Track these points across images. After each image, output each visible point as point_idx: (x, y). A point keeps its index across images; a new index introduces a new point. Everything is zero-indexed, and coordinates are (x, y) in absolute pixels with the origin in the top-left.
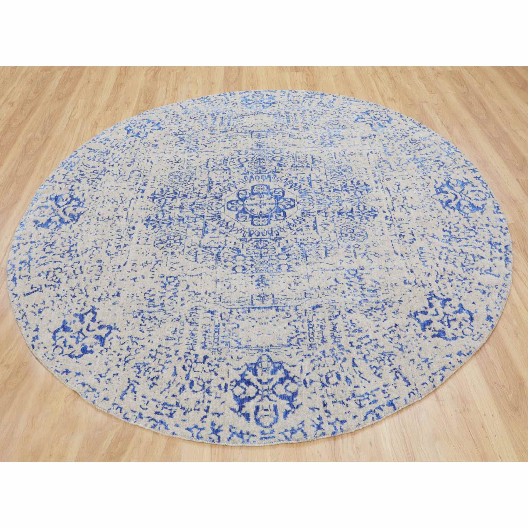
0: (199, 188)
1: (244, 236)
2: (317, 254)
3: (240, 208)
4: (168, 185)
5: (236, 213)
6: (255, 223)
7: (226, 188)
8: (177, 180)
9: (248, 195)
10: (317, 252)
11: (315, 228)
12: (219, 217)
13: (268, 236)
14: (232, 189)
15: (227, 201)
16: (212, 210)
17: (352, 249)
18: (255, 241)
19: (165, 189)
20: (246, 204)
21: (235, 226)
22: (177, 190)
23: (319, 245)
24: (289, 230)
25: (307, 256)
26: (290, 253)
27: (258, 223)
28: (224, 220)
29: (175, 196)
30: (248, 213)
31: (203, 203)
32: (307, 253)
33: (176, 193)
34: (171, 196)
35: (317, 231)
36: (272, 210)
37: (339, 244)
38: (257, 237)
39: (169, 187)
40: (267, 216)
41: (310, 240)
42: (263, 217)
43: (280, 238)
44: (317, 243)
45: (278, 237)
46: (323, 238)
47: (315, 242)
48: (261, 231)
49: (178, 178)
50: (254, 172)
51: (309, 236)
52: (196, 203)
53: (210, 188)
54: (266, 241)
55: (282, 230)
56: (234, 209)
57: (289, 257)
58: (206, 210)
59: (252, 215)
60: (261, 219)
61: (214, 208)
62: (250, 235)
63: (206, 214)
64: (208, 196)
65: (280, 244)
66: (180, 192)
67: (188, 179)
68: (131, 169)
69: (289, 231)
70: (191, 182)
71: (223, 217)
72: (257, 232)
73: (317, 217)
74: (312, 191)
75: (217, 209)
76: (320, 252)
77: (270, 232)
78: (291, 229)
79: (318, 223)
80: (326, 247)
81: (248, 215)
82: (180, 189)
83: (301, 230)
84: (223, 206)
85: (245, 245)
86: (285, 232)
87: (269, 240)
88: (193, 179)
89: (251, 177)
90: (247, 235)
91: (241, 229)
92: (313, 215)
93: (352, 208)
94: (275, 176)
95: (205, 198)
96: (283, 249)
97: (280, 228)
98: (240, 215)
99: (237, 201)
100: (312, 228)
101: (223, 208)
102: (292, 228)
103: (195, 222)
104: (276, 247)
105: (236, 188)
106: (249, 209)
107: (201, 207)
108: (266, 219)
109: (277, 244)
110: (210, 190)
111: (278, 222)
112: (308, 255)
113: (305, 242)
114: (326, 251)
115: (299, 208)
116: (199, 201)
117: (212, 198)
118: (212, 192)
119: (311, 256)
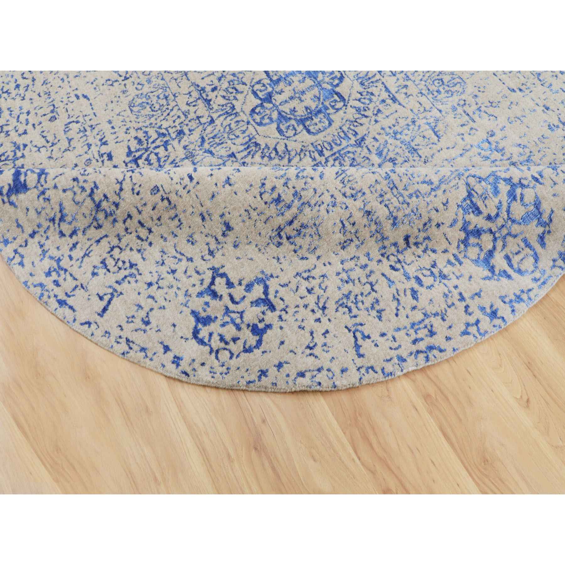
0: (192, 109)
1: (314, 159)
2: (426, 140)
3: (275, 115)
4: (140, 125)
5: (274, 125)
6: (311, 128)
7: (231, 90)
8: (148, 111)
9: (270, 89)
10: (424, 137)
11: (394, 100)
12: (257, 144)
13: (344, 143)
14: (240, 87)
15: (248, 111)
16: (238, 137)
17: (460, 110)
18: (335, 160)
19: (141, 135)
20: (278, 104)
21: (289, 148)
22: (160, 127)
23: (417, 124)
24: (364, 119)
25: (415, 150)
26: (391, 155)
27: (317, 128)
29: (165, 139)
30: (290, 119)
31: (215, 132)
32: (413, 144)
33: (164, 135)
34: (158, 143)
35: (400, 104)
36: (319, 99)
37: (440, 111)
38: (332, 153)
39: (144, 129)
40: (320, 112)
41: (402, 122)
42: (316, 115)
43: (363, 139)
44: (414, 122)
45: (359, 137)
46: (415, 111)
47: (409, 121)
48: (329, 139)
49: (148, 107)
51: (396, 115)
52: (206, 138)
53: (208, 101)
54: (349, 152)
55: (356, 124)
56: (266, 121)
58: (229, 142)
59: (298, 118)
60: (316, 120)
61: (238, 133)
62: (321, 153)
63: (234, 149)
64: (215, 116)
65: (370, 147)
66: (166, 129)
67: (164, 102)
68: (59, 124)
69: (364, 120)
70: (172, 104)
71: (260, 140)
72: (325, 144)
73: (384, 80)
75: (244, 132)
76: (425, 134)
77: (342, 135)
78: (366, 117)
79: (393, 90)
80: (429, 124)
81: (293, 122)
82: (165, 124)
83: (379, 111)
84: (248, 123)
86: (361, 125)
87: (350, 149)
88: (171, 97)
90: (316, 155)
91: (302, 150)
92: (377, 81)
95: (212, 121)
96: (380, 154)
97: (352, 122)
98: (283, 127)
99: (261, 105)
100: (389, 101)
101: (250, 126)
102: (366, 113)
104: (367, 155)
105: (244, 84)
106: (288, 111)
107: (217, 140)
108: (321, 116)
109: (366, 150)
110: (209, 105)
111: (341, 112)
112: (415, 147)
113: (397, 128)
114: (433, 130)
115: (352, 78)
116: (207, 131)
117: (222, 118)
118: (215, 107)
119: (420, 147)
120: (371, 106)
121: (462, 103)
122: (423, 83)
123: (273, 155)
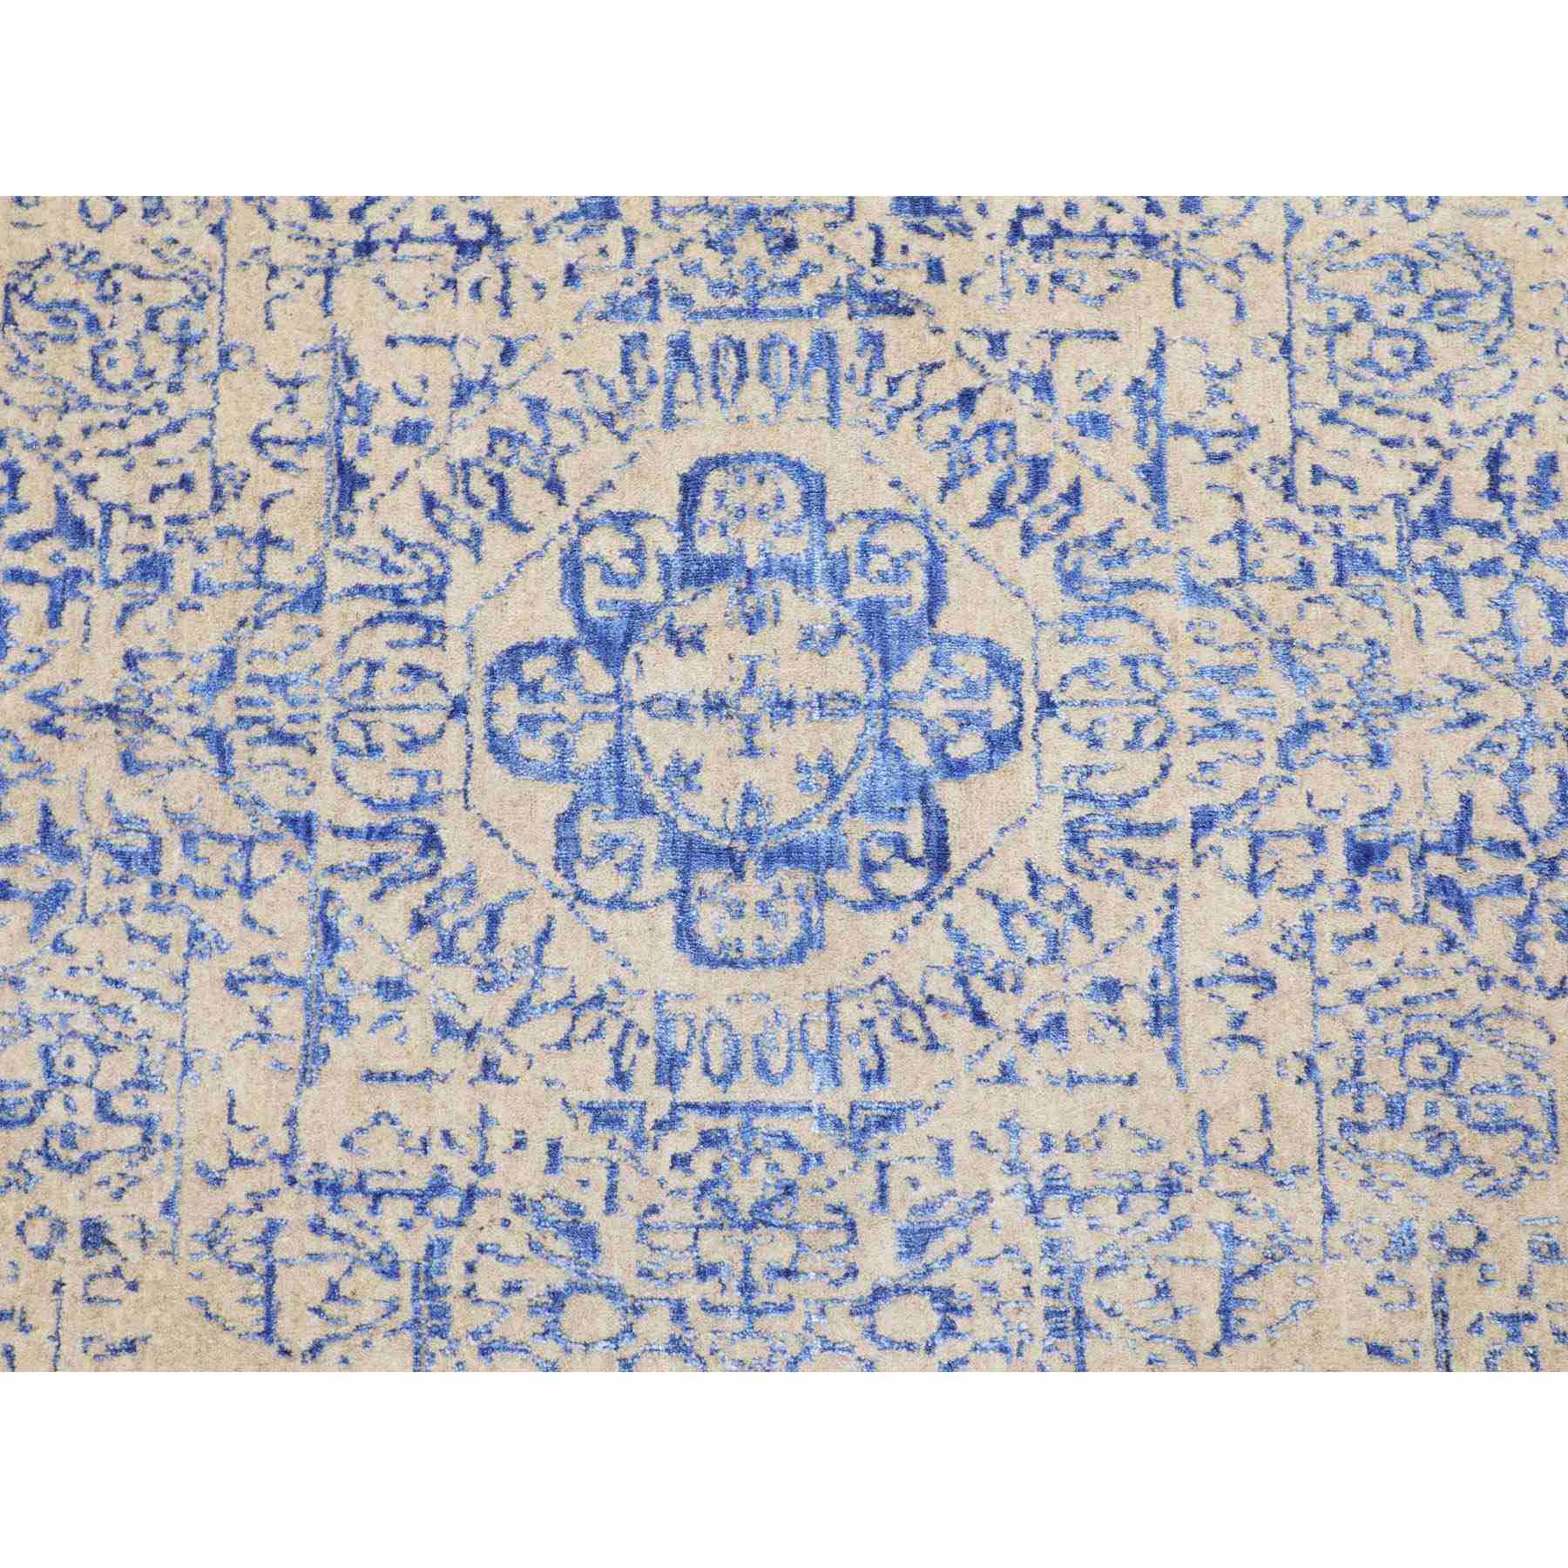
0: (265, 480)
1: (621, 1079)
2: (1163, 1310)
3: (591, 746)
5: (557, 798)
6: (711, 925)
7: (479, 485)
8: (69, 362)
9: (650, 592)
10: (1163, 1291)
11: (1163, 1016)
12: (431, 842)
13: (802, 1085)
14: (528, 498)
15: (488, 652)
16: (373, 750)
17: (1421, 1272)
18: (707, 1140)
20: (639, 696)
21: (551, 956)
22: (83, 484)
23: (1180, 1204)
24: (965, 1022)
25: (1081, 1325)
26: (961, 1277)
27: (731, 930)
28: (467, 879)
29: (75, 559)
30: (646, 807)
31: (298, 665)
32: (1091, 1290)
33: (79, 533)
34: (36, 559)
35: (1172, 1056)
36: (835, 787)
37: (1331, 1213)
38: (713, 1094)
40: (791, 855)
41: (1120, 1154)
42: (769, 860)
43: (889, 1120)
44: (1169, 1188)
45: (882, 1094)
46: (1218, 1139)
47: (1153, 1169)
48: (746, 1022)
49: (86, 342)
50: (703, 298)
51: (1112, 1099)
52: (242, 671)
53: (349, 480)
54: (789, 1144)
55: (912, 1023)
56: (537, 749)
57: (948, 1328)
58: (327, 751)
59: (685, 826)
60: (754, 888)
61: (385, 735)
62: (669, 1069)
63: (326, 804)
64: (340, 576)
65: (895, 1178)
66: (107, 509)
67: (161, 357)
69: (957, 1030)
70: (196, 394)
71: (455, 830)
72: (717, 1039)
73: (1187, 880)
74: (1161, 569)
75: (414, 744)
76: (1181, 1280)
77: (818, 1036)
78: (980, 1018)
79: (1195, 960)
80: (1232, 1238)
81: (647, 831)
82: (112, 484)
83: (1057, 1025)
84: (458, 709)
85: (629, 1181)
86: (933, 1045)
87: (806, 1131)
88: (210, 349)
89: (681, 350)
90: (645, 1062)
91: (599, 1000)
92: (1153, 866)
93: (1467, 802)
94: (875, 342)
95: (312, 599)
96: (915, 1240)
97: (900, 1001)
98: (587, 827)
99: (566, 652)
100: (1135, 1007)
101: (455, 728)
102: (992, 1002)
103: (247, 888)
104: (860, 1211)
105: (555, 486)
106: (661, 758)
107: (280, 711)
108: (790, 878)
109: (868, 1180)
110: (346, 499)
111: (885, 922)
112: (1093, 1313)
113: (1078, 1171)
114: (1231, 1280)
115: (1050, 775)
116: (264, 638)
117: (364, 608)
118: (366, 534)
119: (1112, 1326)
120: (1036, 979)
121: (1463, 1237)
122: (1358, 1015)
123: (468, 941)
